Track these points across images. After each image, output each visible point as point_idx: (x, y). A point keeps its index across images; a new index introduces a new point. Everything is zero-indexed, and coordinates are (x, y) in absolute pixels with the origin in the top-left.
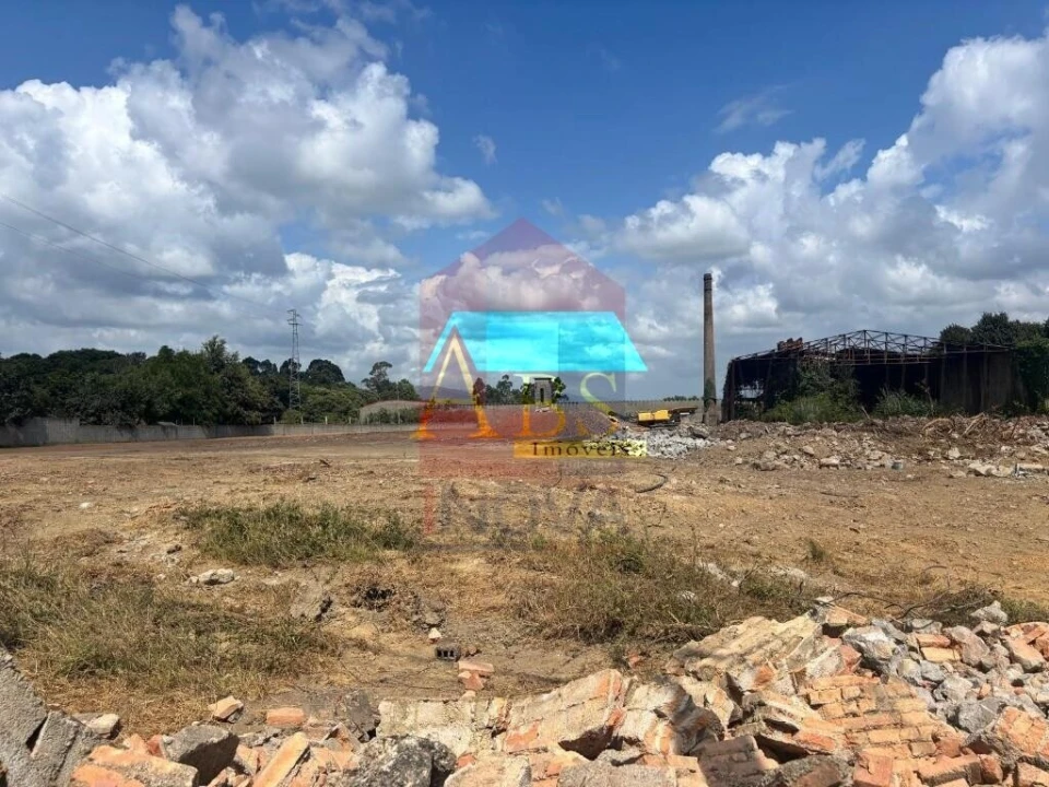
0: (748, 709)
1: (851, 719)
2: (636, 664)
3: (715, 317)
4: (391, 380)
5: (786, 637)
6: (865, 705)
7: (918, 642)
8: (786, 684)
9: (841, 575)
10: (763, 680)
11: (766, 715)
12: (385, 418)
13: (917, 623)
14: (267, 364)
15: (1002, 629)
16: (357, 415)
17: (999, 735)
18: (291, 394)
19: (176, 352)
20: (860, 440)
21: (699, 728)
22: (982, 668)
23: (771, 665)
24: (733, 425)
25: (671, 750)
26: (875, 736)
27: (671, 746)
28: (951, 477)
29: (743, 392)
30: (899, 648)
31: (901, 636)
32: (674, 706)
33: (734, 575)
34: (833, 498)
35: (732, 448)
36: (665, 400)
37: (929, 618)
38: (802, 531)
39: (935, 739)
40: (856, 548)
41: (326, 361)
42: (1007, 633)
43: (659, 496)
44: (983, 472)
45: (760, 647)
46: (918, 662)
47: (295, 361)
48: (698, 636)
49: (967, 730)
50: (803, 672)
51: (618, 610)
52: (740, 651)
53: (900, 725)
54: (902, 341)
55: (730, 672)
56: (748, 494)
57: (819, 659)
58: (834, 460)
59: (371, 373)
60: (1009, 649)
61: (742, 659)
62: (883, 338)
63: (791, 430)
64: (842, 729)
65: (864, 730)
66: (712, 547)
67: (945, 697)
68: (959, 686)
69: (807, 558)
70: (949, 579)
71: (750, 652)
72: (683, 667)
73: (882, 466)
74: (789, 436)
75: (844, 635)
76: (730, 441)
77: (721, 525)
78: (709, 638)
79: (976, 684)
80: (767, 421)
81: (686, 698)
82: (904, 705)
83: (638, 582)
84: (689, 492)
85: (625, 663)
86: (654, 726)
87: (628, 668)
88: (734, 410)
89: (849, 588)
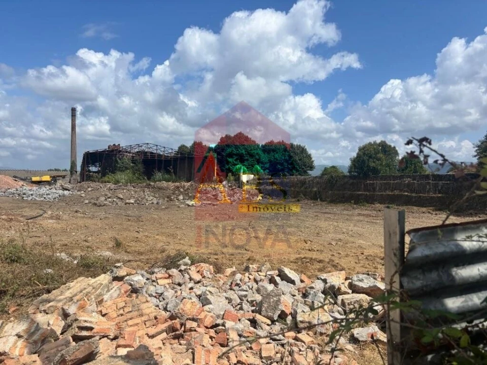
0: (70, 324)
1: (120, 317)
2: (14, 311)
3: (77, 129)
5: (95, 285)
6: (127, 310)
7: (156, 278)
8: (94, 307)
9: (128, 253)
10: (82, 308)
11: (79, 325)
13: (156, 270)
15: (188, 267)
17: (181, 311)
20: (144, 192)
21: (43, 338)
22: (180, 285)
23: (86, 299)
24: (85, 184)
25: (25, 352)
26: (130, 322)
27: (26, 351)
28: (179, 207)
29: (91, 168)
30: (147, 282)
31: (149, 276)
32: (27, 331)
33: (75, 258)
34: (130, 218)
35: (83, 195)
36: (48, 170)
37: (160, 267)
38: (111, 234)
39: (156, 318)
40: (137, 240)
42: (190, 269)
43: (38, 221)
44: (190, 205)
45: (81, 292)
46: (155, 286)
48: (49, 291)
49: (170, 311)
50: (102, 300)
51: (3, 284)
52: (70, 295)
53: (141, 315)
54: (163, 149)
55: (64, 307)
56: (90, 217)
57: (110, 293)
58: (132, 201)
60: (189, 275)
61: (71, 299)
62: (155, 148)
63: (113, 186)
64: (115, 323)
65: (126, 321)
66: (66, 245)
67: (164, 299)
68: (169, 294)
69: (113, 246)
70: (172, 250)
71: (76, 295)
72: (38, 309)
73: (153, 203)
74: (112, 190)
75: (124, 280)
76: (82, 192)
77: (74, 234)
78: (54, 292)
79: (176, 292)
80: (102, 182)
81: (35, 325)
82: (144, 306)
83: (17, 268)
84: (58, 218)
85: (7, 312)
86: (15, 343)
87: (9, 314)
88: (86, 176)
89: (131, 258)
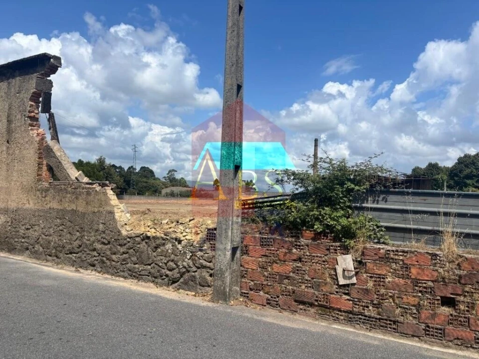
4: (176, 178)
12: (172, 195)
14: (120, 167)
16: (160, 192)
18: (131, 182)
19: (85, 162)
59: (168, 174)
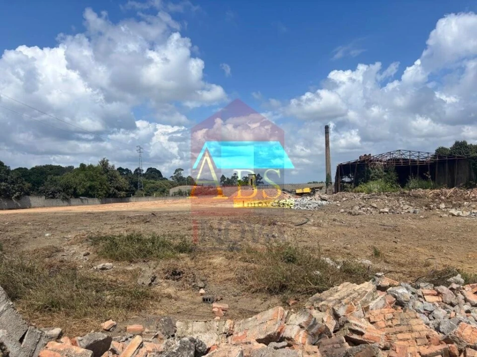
0: (342, 324)
1: (389, 328)
2: (293, 304)
4: (184, 176)
5: (360, 291)
6: (395, 322)
7: (423, 293)
8: (360, 312)
9: (388, 263)
10: (350, 311)
11: (350, 327)
12: (181, 194)
13: (422, 285)
14: (127, 170)
15: (462, 287)
16: (168, 192)
17: (458, 336)
18: (139, 183)
19: (87, 165)
20: (398, 200)
21: (319, 333)
22: (452, 305)
23: (353, 304)
24: (339, 194)
25: (307, 342)
26: (400, 336)
28: (441, 217)
29: (344, 179)
30: (413, 296)
31: (414, 290)
32: (307, 323)
33: (338, 263)
34: (385, 227)
35: (339, 205)
36: (308, 183)
37: (427, 282)
38: (369, 243)
39: (428, 337)
40: (396, 251)
41: (154, 169)
42: (464, 289)
43: (305, 227)
44: (456, 214)
45: (348, 296)
46: (422, 302)
47: (141, 169)
48: (320, 291)
49: (443, 333)
50: (368, 308)
51: (285, 280)
52: (339, 298)
53: (411, 331)
54: (417, 154)
55: (334, 308)
56: (346, 226)
57: (375, 301)
58: (386, 210)
59: (174, 174)
60: (464, 296)
61: (340, 301)
62: (408, 153)
63: (366, 196)
64: (384, 333)
65: (395, 333)
66: (329, 250)
67: (434, 318)
68: (440, 313)
69: (372, 255)
70: (438, 264)
71: (343, 298)
72: (313, 305)
73: (409, 212)
74: (365, 199)
75: (388, 290)
76: (338, 202)
77: (334, 241)
78: (325, 292)
79: (448, 312)
80: (355, 192)
81: (313, 319)
82: (413, 322)
83: (294, 267)
84: (319, 225)
85: (288, 304)
86: (298, 332)
87: (290, 306)
88: (340, 187)
89: (390, 268)
